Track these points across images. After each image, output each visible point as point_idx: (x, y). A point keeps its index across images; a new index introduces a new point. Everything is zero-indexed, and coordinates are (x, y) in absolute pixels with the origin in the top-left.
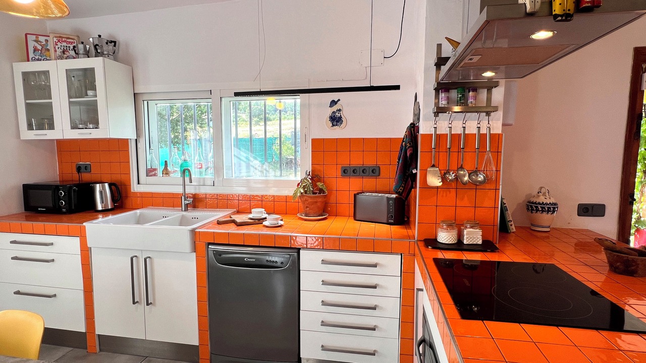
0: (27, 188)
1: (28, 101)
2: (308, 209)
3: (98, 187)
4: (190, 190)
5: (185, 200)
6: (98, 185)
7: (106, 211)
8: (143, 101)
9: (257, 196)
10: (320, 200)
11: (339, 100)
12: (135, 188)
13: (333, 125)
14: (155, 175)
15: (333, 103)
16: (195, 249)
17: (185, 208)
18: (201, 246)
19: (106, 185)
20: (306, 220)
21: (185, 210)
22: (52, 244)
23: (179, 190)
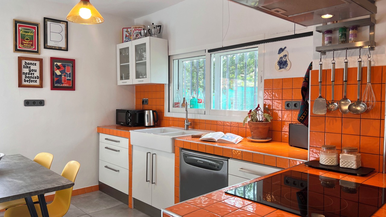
0: (118, 111)
1: (121, 65)
2: (252, 133)
3: (147, 112)
4: (190, 117)
5: (187, 122)
6: (147, 111)
7: (149, 127)
8: (173, 60)
9: (228, 122)
10: (261, 126)
11: (285, 48)
12: (167, 114)
13: (280, 68)
14: (178, 107)
15: (281, 50)
16: (174, 151)
17: (186, 128)
18: (177, 149)
19: (151, 111)
20: (252, 141)
21: (186, 129)
22: (119, 142)
23: (184, 116)
